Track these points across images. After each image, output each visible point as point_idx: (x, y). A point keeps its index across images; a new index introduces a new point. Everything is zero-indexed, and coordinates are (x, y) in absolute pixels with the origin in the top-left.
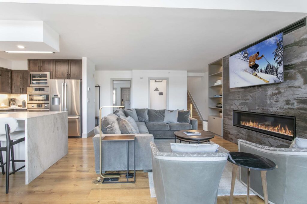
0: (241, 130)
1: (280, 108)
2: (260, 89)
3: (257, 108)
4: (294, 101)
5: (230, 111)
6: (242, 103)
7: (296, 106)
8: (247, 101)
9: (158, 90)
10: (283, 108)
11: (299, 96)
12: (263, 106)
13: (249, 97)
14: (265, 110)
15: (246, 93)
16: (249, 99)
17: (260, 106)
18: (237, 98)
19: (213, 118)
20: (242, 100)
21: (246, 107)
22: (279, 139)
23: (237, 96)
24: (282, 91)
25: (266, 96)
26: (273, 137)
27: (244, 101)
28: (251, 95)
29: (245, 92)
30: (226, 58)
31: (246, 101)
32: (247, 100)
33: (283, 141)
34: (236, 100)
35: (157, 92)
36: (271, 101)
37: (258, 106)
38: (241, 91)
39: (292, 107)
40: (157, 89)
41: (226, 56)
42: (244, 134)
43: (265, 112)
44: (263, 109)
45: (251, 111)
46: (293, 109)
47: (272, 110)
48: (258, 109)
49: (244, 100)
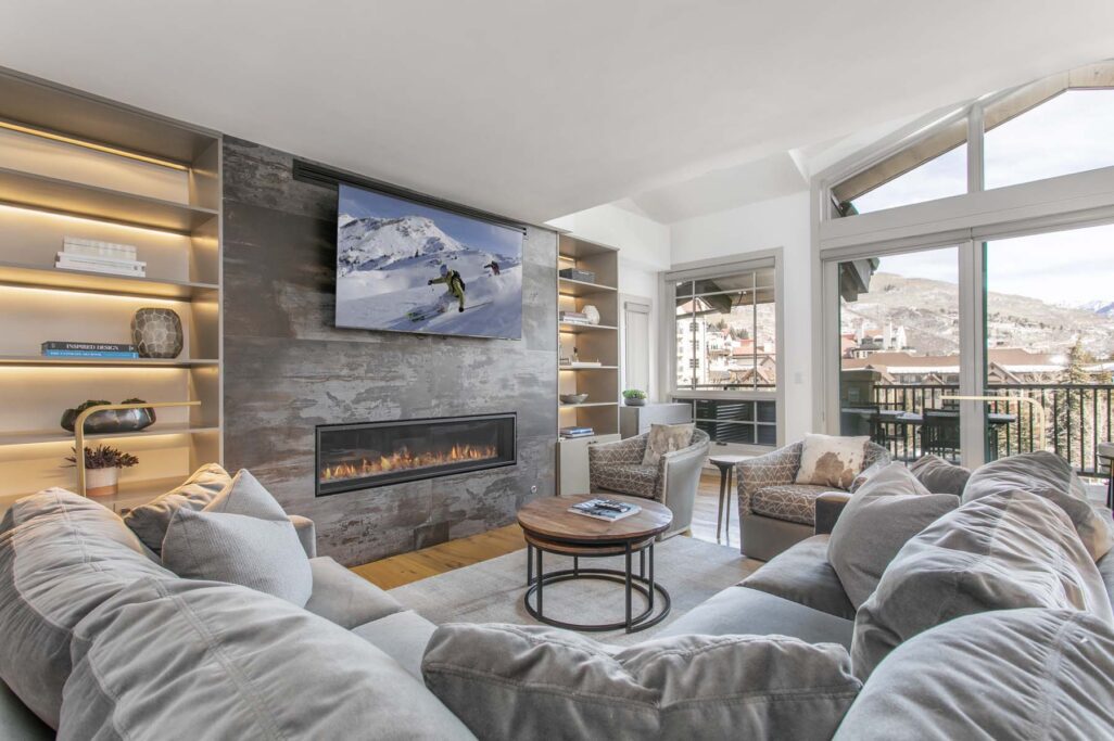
1: (492, 398)
3: (434, 402)
4: (515, 381)
6: (368, 391)
7: (518, 390)
8: (397, 383)
10: (496, 398)
11: (522, 372)
12: (452, 397)
13: (403, 369)
14: (457, 406)
15: (391, 353)
16: (402, 377)
17: (444, 396)
18: (345, 372)
20: (372, 379)
21: (390, 404)
23: (344, 360)
24: (495, 357)
25: (459, 367)
26: (477, 472)
27: (383, 384)
28: (413, 361)
29: (382, 347)
31: (392, 383)
32: (393, 379)
34: (338, 377)
36: (472, 380)
37: (437, 397)
38: (367, 345)
39: (512, 394)
43: (457, 411)
44: (451, 405)
45: (414, 416)
46: (513, 397)
47: (473, 406)
48: (437, 406)
49: (382, 379)
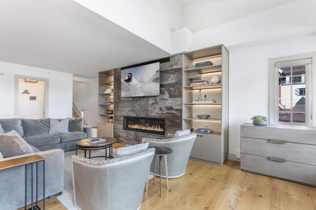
0: (130, 132)
1: (157, 113)
2: (145, 99)
3: (142, 113)
4: (164, 109)
5: (120, 117)
6: (130, 110)
7: (165, 112)
8: (135, 108)
9: (28, 93)
10: (158, 113)
11: (167, 105)
12: (146, 112)
13: (136, 105)
14: (148, 115)
15: (134, 102)
16: (136, 107)
17: (145, 112)
18: (127, 106)
19: (104, 124)
20: (131, 107)
21: (134, 113)
22: (156, 134)
23: (127, 104)
24: (158, 101)
25: (148, 104)
26: (152, 134)
27: (132, 108)
28: (138, 103)
29: (133, 101)
30: (117, 70)
31: (134, 108)
32: (134, 107)
33: (158, 136)
34: (126, 107)
35: (28, 96)
36: (151, 108)
37: (143, 112)
38: (130, 100)
39: (163, 112)
40: (26, 92)
41: (116, 69)
42: (132, 135)
43: (147, 116)
44: (146, 114)
45: (138, 116)
46: (164, 114)
47: (152, 115)
48: (143, 114)
49: (133, 107)
